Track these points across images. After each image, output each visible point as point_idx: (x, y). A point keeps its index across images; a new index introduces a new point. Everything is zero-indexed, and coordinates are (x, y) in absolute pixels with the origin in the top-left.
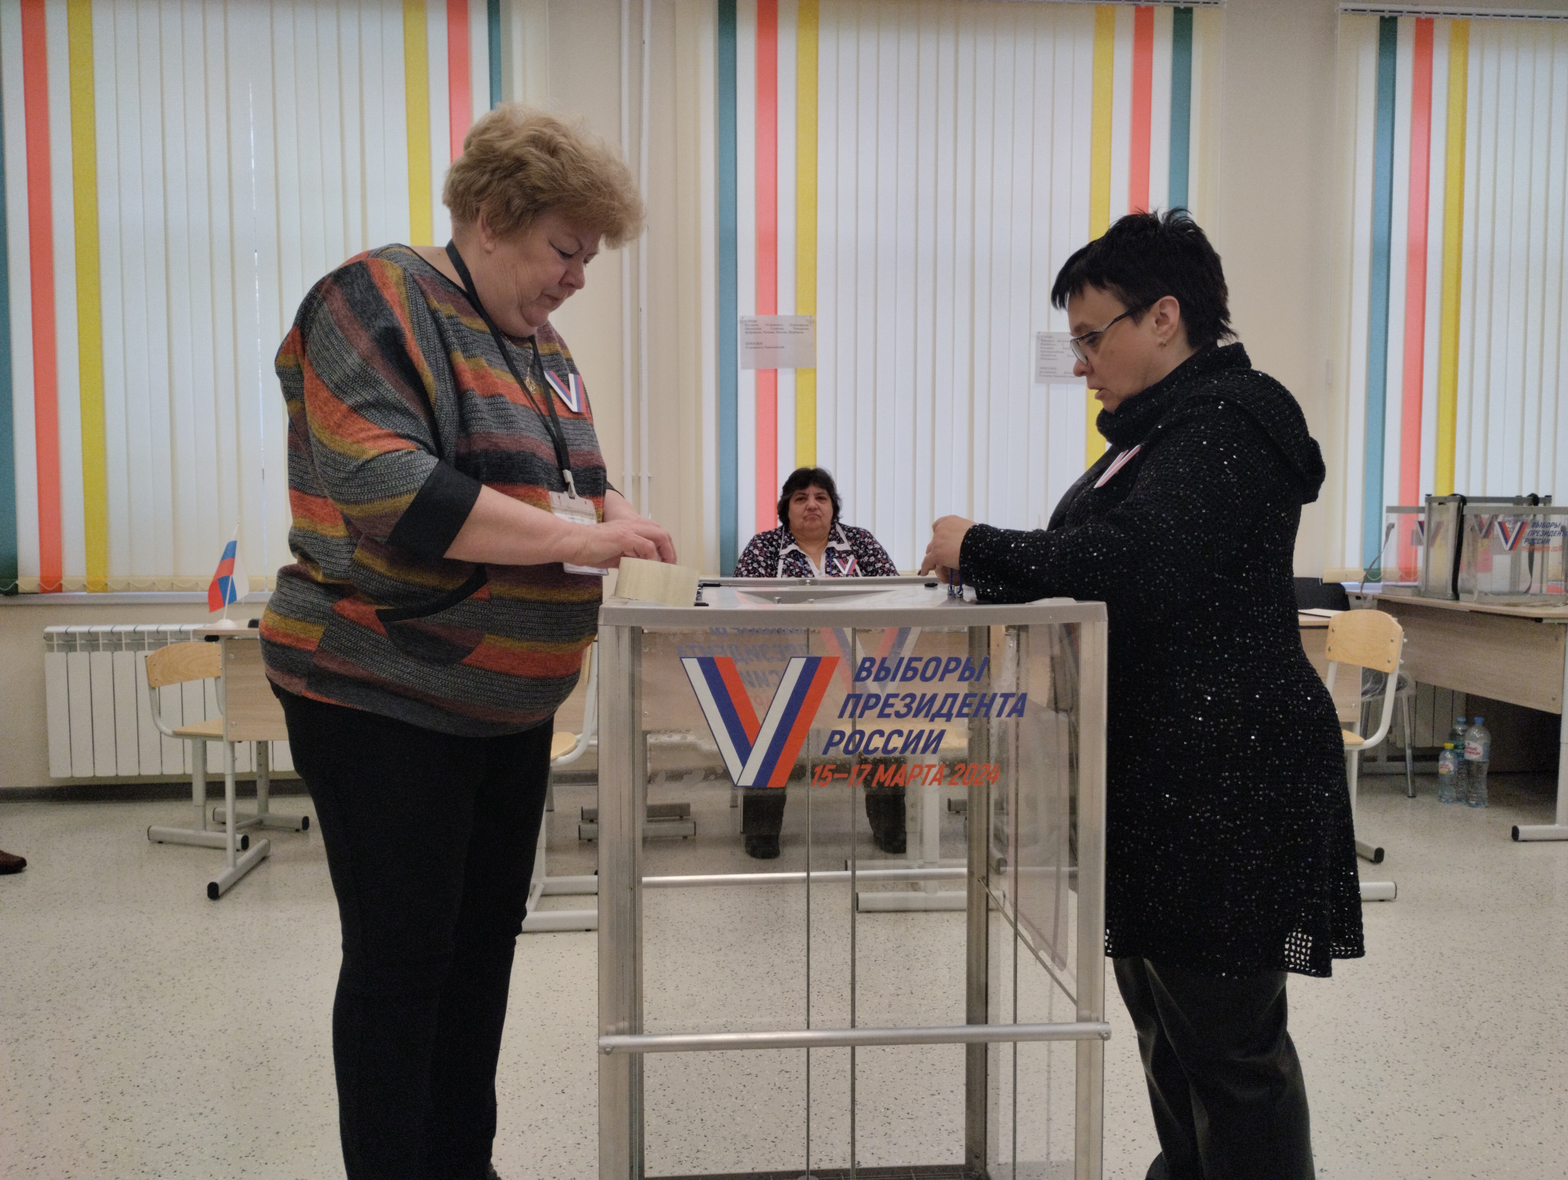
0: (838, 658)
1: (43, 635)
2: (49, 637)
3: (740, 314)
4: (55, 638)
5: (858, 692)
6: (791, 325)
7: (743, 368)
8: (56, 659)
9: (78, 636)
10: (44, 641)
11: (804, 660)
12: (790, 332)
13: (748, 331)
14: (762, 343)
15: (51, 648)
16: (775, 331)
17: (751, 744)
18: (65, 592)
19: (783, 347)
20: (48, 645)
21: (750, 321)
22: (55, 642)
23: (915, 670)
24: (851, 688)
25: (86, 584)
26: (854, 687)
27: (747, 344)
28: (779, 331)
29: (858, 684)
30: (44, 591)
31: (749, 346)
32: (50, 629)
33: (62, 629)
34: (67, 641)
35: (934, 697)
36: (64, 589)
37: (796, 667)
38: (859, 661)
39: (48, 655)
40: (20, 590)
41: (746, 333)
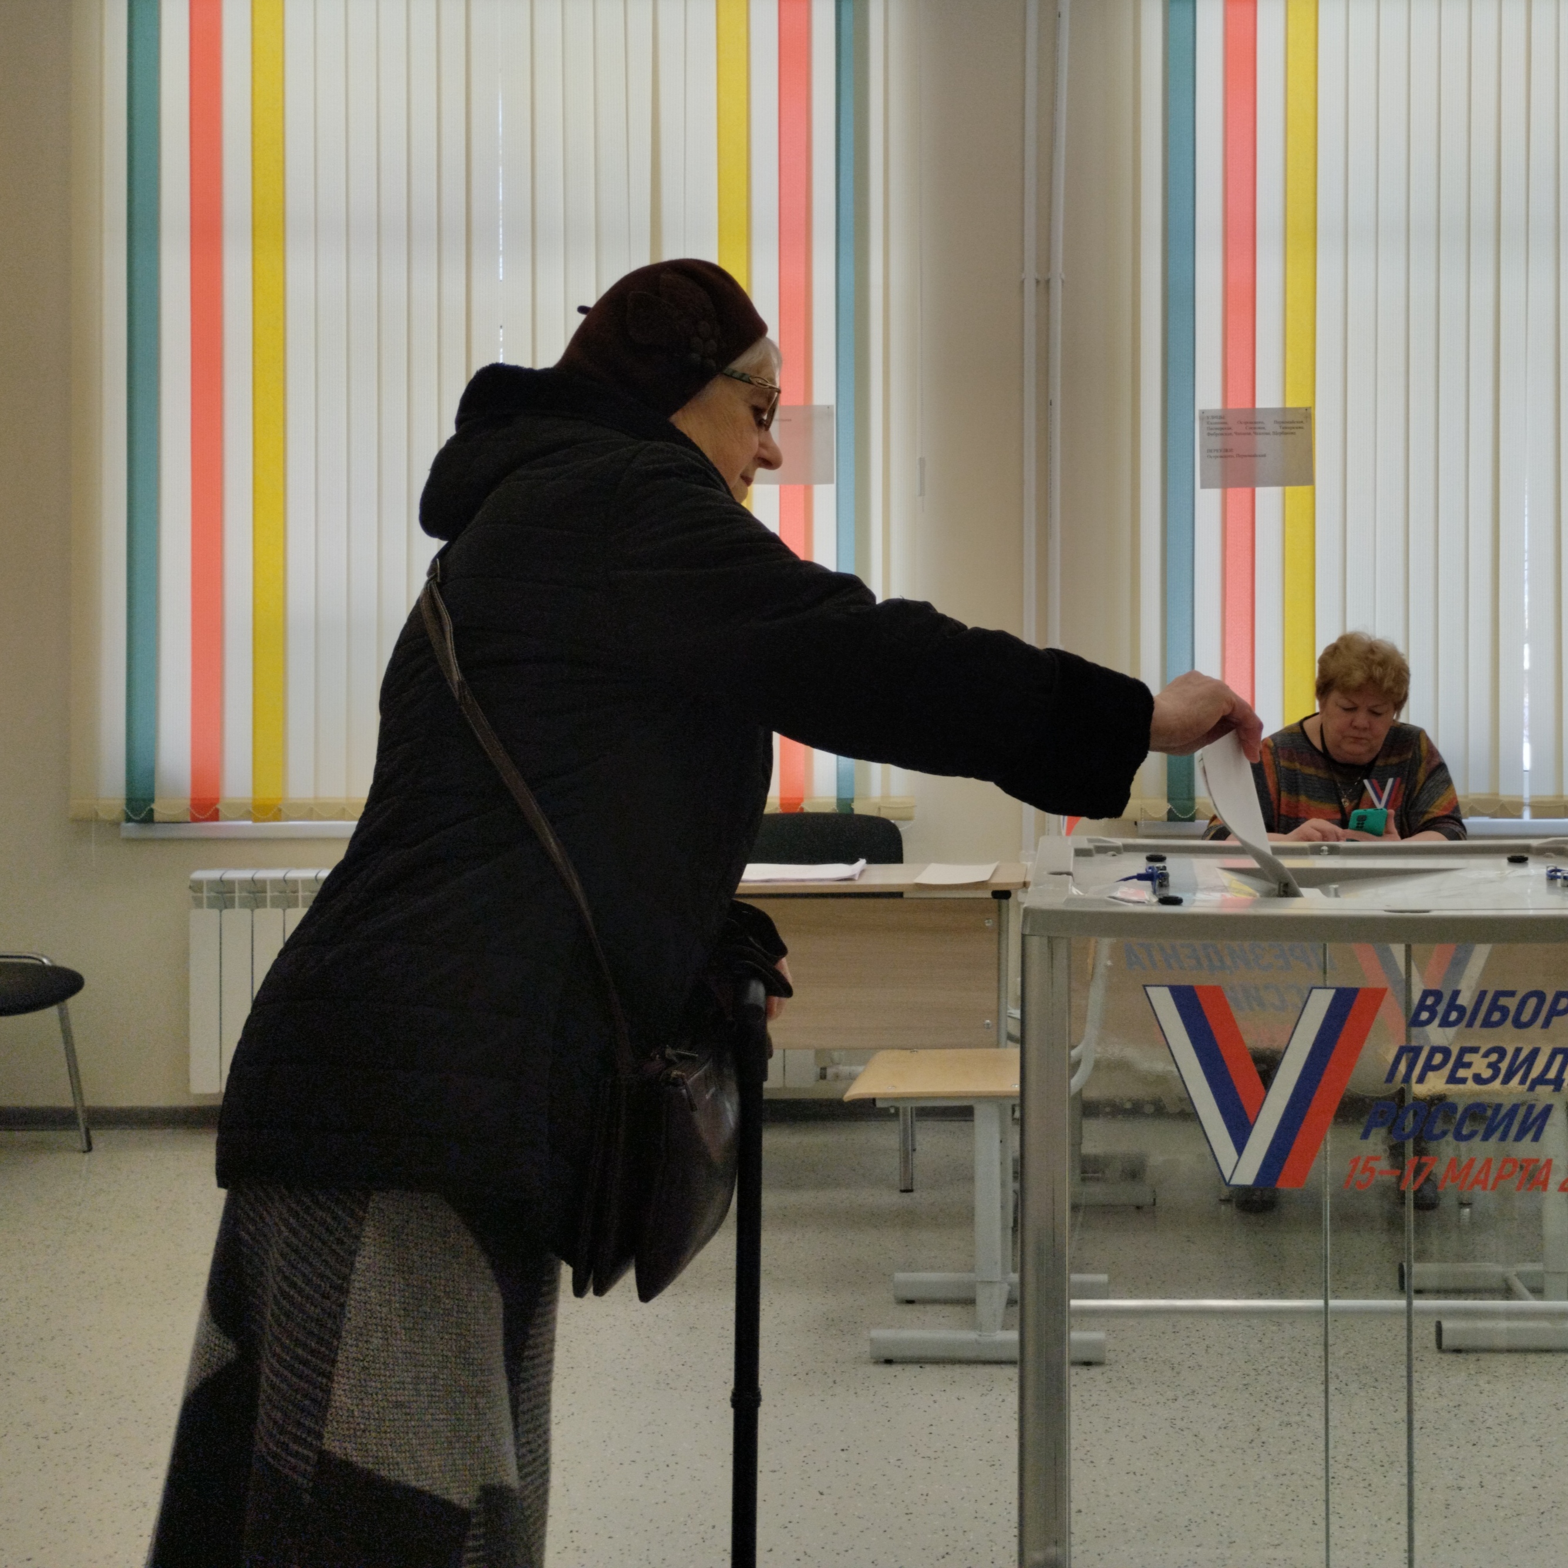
0: (1384, 990)
1: (189, 883)
2: (196, 886)
3: (1200, 405)
4: (205, 889)
5: (1414, 1043)
6: (1276, 422)
7: (1203, 487)
8: (204, 919)
9: (237, 885)
10: (192, 894)
11: (1332, 992)
12: (1275, 433)
13: (1212, 432)
14: (1231, 450)
15: (198, 904)
16: (1251, 431)
17: (1251, 1120)
18: (222, 821)
19: (1264, 456)
20: (195, 899)
21: (1213, 417)
22: (205, 894)
23: (1504, 1011)
24: (1404, 1038)
25: (251, 809)
26: (1408, 1037)
27: (1210, 451)
28: (1258, 431)
29: (1415, 1031)
30: (195, 820)
31: (1212, 454)
32: (199, 875)
33: (214, 874)
34: (221, 893)
35: (1535, 1053)
36: (221, 815)
37: (1321, 1002)
38: (1416, 997)
39: (196, 914)
40: (157, 817)
41: (1209, 434)
